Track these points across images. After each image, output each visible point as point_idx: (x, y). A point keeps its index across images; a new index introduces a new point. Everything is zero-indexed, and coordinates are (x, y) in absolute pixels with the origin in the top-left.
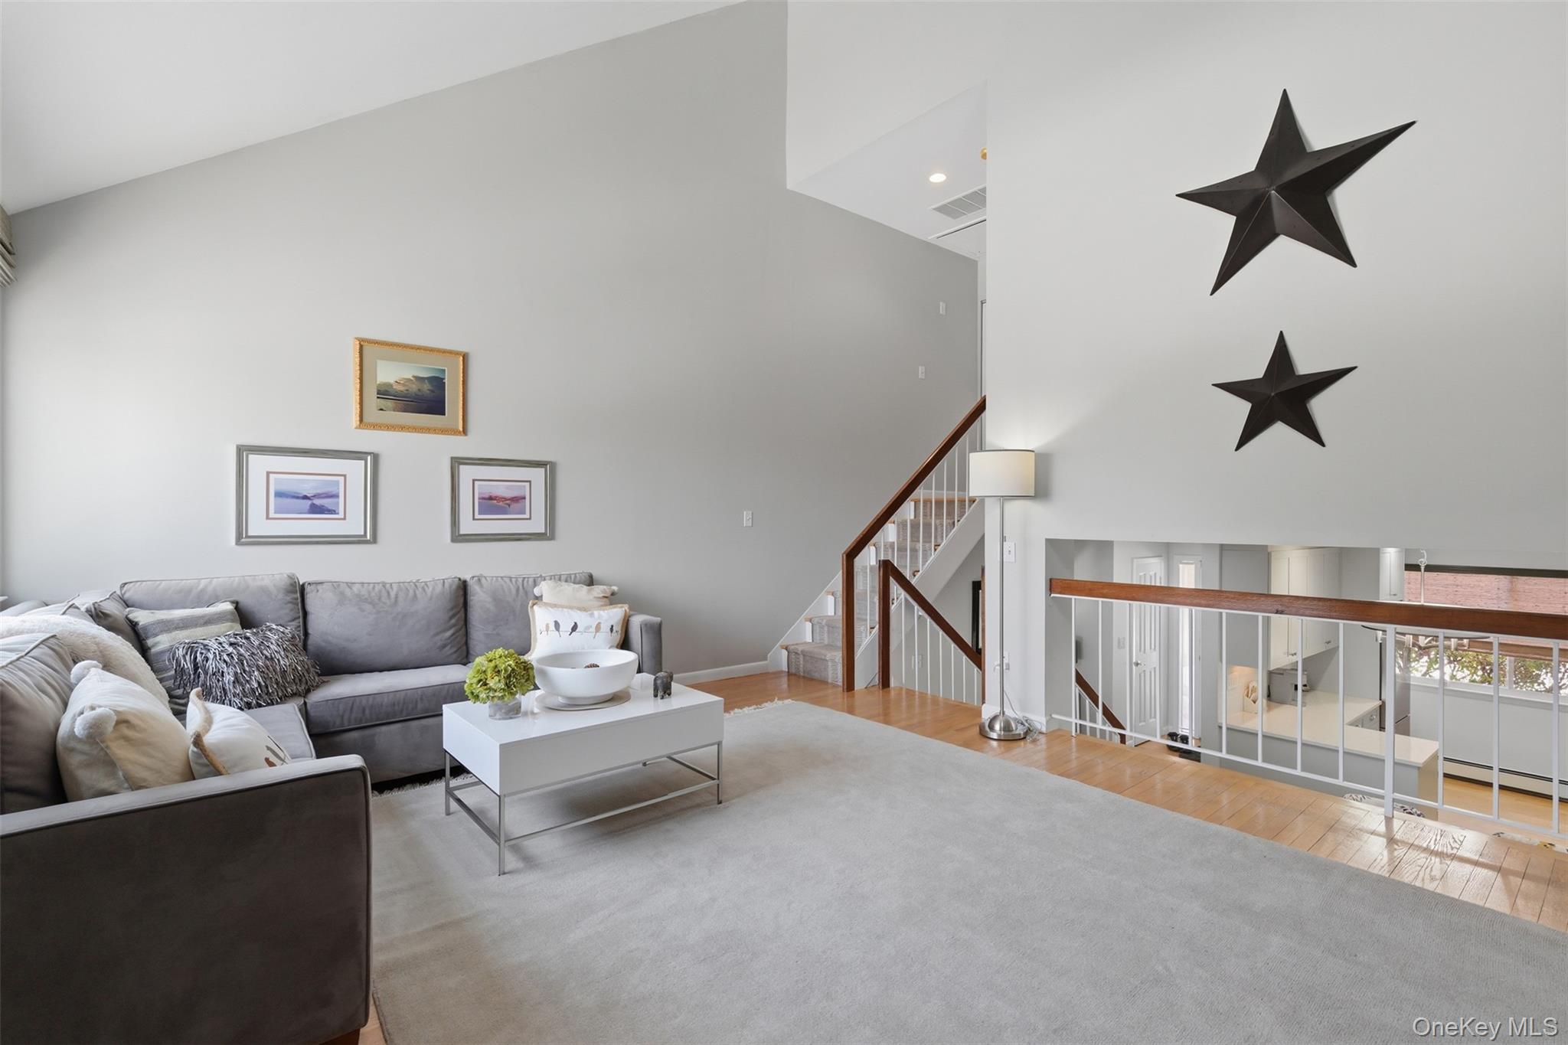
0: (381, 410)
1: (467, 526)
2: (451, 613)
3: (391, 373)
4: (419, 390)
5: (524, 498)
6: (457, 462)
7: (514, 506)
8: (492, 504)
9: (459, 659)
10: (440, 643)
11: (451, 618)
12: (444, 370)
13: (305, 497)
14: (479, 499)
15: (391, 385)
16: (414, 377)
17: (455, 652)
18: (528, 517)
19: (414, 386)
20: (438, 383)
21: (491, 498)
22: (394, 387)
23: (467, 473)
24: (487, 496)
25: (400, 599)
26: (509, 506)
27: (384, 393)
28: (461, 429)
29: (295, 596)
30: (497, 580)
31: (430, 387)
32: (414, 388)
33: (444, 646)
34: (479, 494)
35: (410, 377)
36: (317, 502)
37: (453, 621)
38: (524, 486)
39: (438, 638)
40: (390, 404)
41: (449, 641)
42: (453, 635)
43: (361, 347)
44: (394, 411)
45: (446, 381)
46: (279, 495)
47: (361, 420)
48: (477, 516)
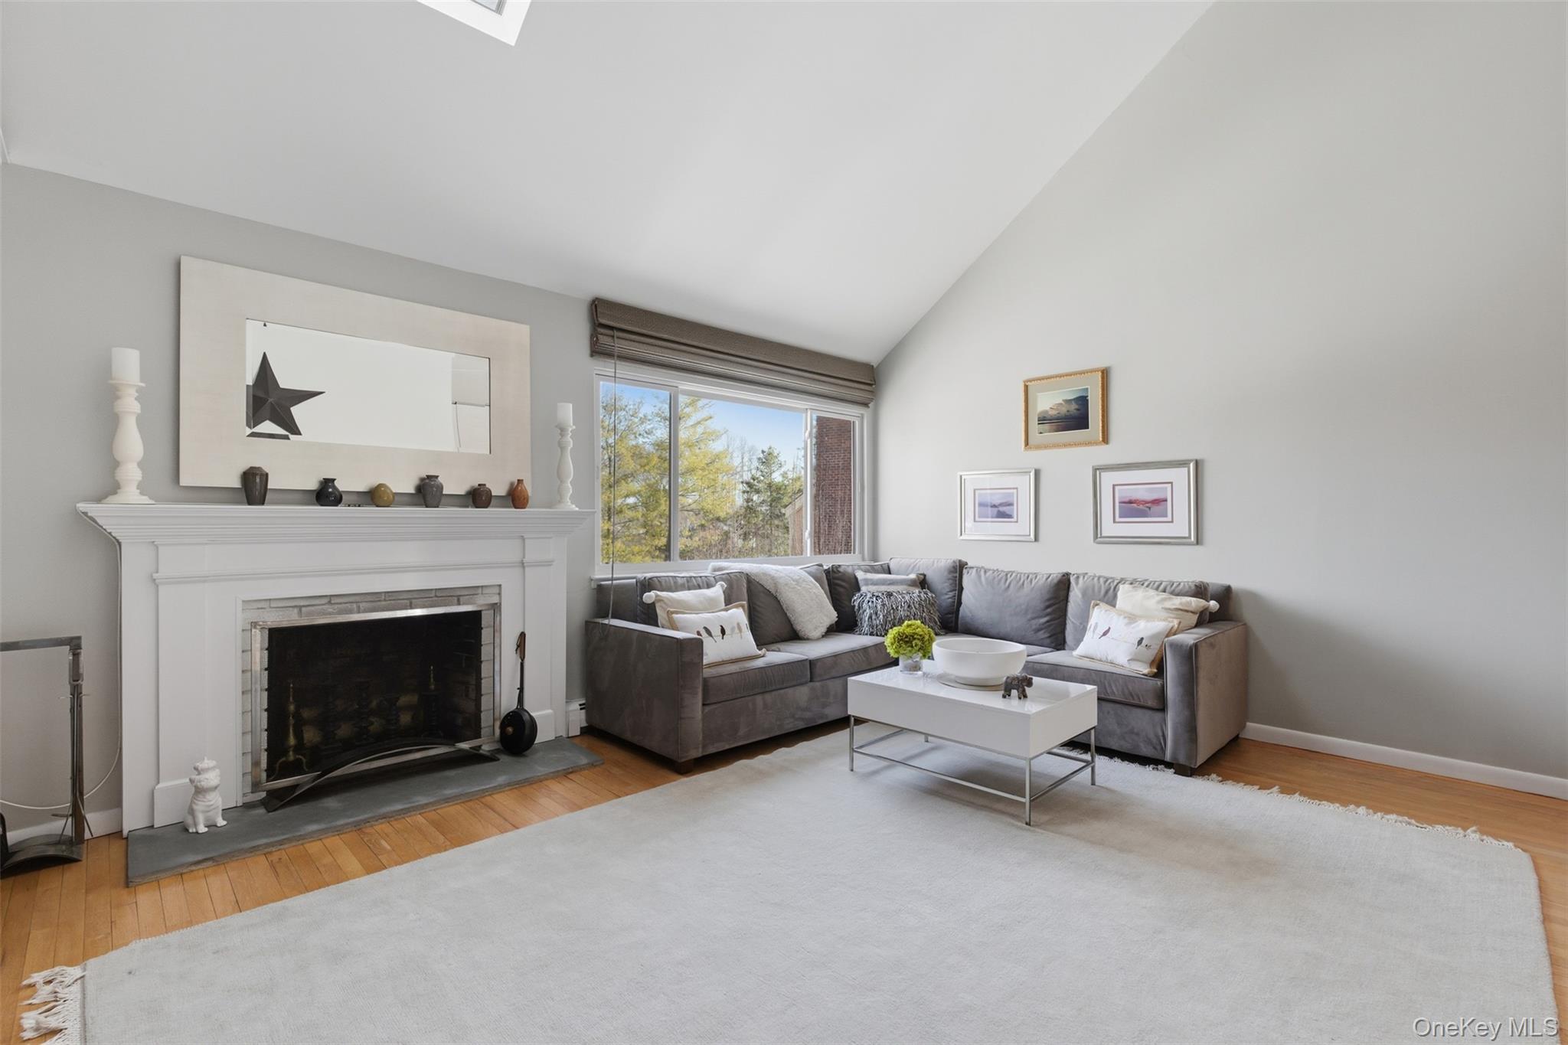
0: (1041, 433)
1: (1109, 528)
2: (1047, 603)
3: (1049, 401)
4: (1068, 411)
5: (1166, 500)
6: (1097, 470)
7: (1155, 509)
8: (1133, 508)
9: (1053, 645)
10: (1034, 627)
11: (1048, 607)
12: (1087, 389)
13: (994, 506)
14: (1120, 503)
15: (1047, 412)
16: (1063, 400)
17: (1050, 637)
18: (1170, 520)
19: (1064, 409)
20: (1083, 401)
21: (1130, 502)
22: (1050, 413)
23: (1108, 479)
24: (1127, 500)
25: (1012, 585)
26: (1150, 508)
27: (1043, 420)
28: (1101, 439)
29: (955, 575)
30: (1093, 579)
31: (1077, 407)
32: (1064, 410)
33: (1038, 630)
34: (1119, 498)
35: (1061, 401)
36: (1002, 509)
37: (1049, 610)
38: (1166, 488)
39: (1034, 622)
40: (1047, 427)
41: (1043, 627)
42: (1048, 622)
43: (1026, 387)
44: (1050, 432)
45: (1089, 398)
46: (981, 505)
47: (1027, 443)
48: (1118, 519)
